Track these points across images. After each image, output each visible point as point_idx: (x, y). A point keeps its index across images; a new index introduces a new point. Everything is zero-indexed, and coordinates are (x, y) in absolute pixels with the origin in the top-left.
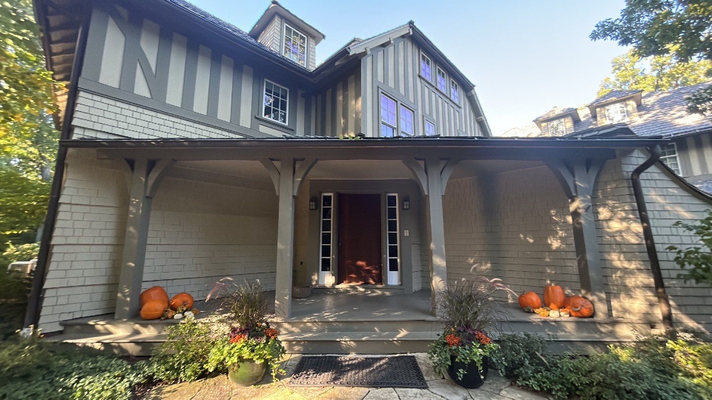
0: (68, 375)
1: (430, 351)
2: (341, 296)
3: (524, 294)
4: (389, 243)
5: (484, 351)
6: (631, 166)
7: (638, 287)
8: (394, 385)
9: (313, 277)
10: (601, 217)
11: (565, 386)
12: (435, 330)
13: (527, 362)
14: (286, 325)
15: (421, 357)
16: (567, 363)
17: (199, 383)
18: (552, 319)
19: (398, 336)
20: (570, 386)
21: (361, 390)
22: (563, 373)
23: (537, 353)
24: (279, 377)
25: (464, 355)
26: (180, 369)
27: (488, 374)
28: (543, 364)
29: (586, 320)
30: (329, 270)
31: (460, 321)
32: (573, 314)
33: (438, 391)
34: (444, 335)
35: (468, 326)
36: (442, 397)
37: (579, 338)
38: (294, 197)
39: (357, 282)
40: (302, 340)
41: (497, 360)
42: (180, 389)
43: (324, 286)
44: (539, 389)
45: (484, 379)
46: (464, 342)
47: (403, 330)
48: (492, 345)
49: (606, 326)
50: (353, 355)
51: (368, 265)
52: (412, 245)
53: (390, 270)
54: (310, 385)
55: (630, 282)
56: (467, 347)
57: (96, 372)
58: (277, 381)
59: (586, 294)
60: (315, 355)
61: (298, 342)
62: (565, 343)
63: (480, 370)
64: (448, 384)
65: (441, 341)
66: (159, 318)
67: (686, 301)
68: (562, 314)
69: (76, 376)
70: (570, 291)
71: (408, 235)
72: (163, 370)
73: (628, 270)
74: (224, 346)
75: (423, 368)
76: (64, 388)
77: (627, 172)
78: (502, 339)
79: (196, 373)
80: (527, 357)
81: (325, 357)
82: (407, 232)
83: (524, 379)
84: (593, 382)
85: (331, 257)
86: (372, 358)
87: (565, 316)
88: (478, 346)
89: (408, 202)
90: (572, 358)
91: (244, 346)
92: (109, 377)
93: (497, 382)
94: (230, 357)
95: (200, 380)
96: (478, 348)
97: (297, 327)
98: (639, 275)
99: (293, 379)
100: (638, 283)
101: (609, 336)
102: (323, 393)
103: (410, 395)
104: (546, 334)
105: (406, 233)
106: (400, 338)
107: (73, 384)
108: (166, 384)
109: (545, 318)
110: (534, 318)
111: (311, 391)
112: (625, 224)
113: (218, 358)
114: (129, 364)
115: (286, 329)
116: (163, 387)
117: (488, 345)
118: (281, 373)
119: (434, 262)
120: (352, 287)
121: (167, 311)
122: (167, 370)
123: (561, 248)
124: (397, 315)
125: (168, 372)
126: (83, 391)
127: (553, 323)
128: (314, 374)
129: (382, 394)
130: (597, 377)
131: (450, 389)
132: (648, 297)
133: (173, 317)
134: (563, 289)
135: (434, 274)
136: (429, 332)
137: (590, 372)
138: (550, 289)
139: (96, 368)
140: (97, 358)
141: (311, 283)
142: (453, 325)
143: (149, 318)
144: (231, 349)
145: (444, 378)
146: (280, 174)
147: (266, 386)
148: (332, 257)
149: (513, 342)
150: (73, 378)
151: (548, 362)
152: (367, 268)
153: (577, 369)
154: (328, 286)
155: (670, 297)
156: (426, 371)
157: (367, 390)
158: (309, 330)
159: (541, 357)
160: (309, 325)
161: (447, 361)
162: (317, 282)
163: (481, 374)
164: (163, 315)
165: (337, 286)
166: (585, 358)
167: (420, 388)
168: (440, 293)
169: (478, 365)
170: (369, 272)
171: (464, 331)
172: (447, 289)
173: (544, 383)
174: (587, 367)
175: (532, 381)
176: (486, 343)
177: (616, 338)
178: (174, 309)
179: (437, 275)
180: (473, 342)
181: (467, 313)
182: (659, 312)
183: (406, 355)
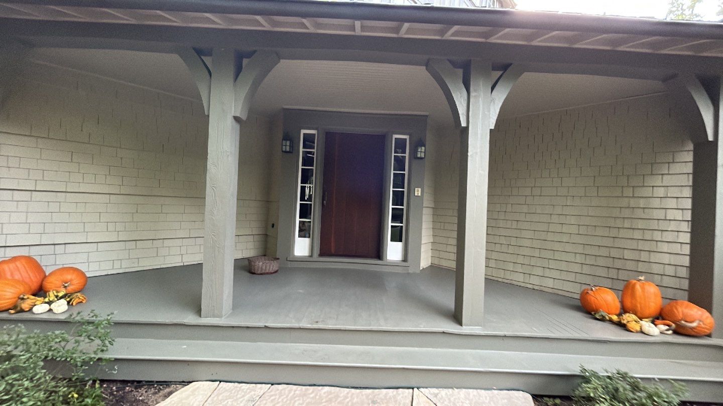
4: (393, 205)
30: (308, 238)
52: (425, 209)
53: (392, 240)
71: (420, 195)
89: (423, 148)
105: (417, 192)
133: (32, 309)
138: (638, 286)
146: (211, 78)
148: (313, 220)
164: (15, 307)
165: (319, 258)
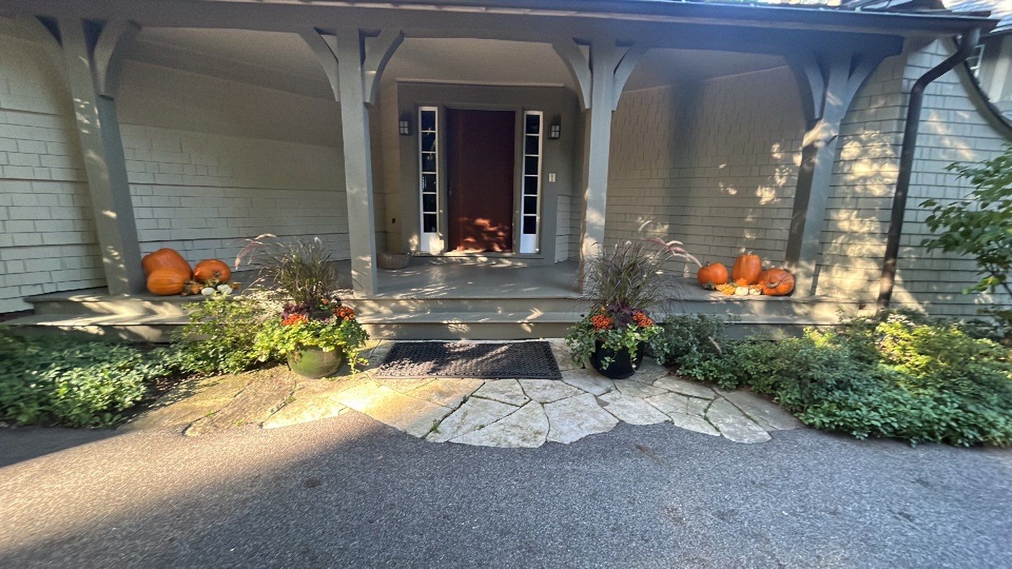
0: (45, 367)
1: (569, 335)
2: (454, 267)
3: (707, 266)
4: (525, 193)
5: (641, 336)
6: (919, 69)
7: (861, 257)
8: (517, 376)
9: (411, 241)
10: (845, 155)
11: (736, 375)
12: (579, 312)
13: (695, 349)
14: (371, 304)
15: (557, 343)
16: (747, 349)
17: (249, 376)
18: (737, 297)
19: (529, 318)
20: (742, 375)
21: (473, 382)
22: (736, 360)
23: (710, 338)
24: (361, 368)
25: (613, 339)
26: (217, 358)
27: (643, 362)
28: (713, 349)
29: (781, 298)
30: (436, 231)
31: (615, 299)
32: (765, 291)
33: (575, 382)
34: (591, 316)
35: (625, 304)
36: (579, 389)
37: (767, 320)
38: (366, 105)
39: (477, 249)
40: (394, 322)
41: (657, 347)
42: (221, 382)
43: (429, 254)
44: (703, 378)
45: (636, 369)
46: (616, 325)
47: (536, 309)
48: (653, 328)
49: (804, 305)
50: (463, 342)
51: (492, 225)
52: (559, 197)
53: (525, 232)
54: (404, 377)
55: (852, 251)
56: (619, 331)
57: (90, 362)
58: (357, 372)
59: (789, 266)
60: (413, 341)
61: (389, 326)
62: (748, 326)
63: (633, 358)
64: (588, 374)
65: (585, 323)
66: (179, 294)
67: (916, 276)
68: (751, 291)
69: (58, 368)
70: (768, 262)
71: (554, 181)
72: (192, 359)
73: (857, 234)
74: (273, 330)
75: (558, 356)
76: (38, 384)
77: (910, 80)
78: (668, 321)
79: (242, 363)
80: (695, 343)
81: (427, 343)
82: (552, 176)
83: (686, 368)
84: (772, 371)
85: (437, 213)
86: (491, 345)
87: (756, 293)
88: (634, 330)
89: (558, 127)
90: (754, 343)
91: (303, 330)
92: (109, 368)
93: (652, 372)
94: (284, 343)
95: (249, 372)
96: (634, 332)
97: (387, 306)
98: (868, 240)
99: (381, 370)
100: (864, 251)
101: (804, 318)
102: (423, 386)
103: (538, 387)
104: (725, 317)
105: (552, 178)
106: (533, 319)
107: (54, 378)
108: (202, 376)
109: (728, 296)
110: (713, 296)
111: (406, 384)
112: (876, 167)
113: (267, 344)
114: (138, 352)
115: (371, 309)
116: (197, 380)
117: (648, 328)
118: (362, 362)
119: (587, 219)
120: (470, 256)
121: (189, 284)
122: (198, 359)
123: (773, 203)
124: (529, 291)
125: (201, 362)
126: (70, 386)
127: (738, 303)
128: (410, 363)
129: (501, 387)
130: (780, 364)
131: (591, 380)
132: (870, 271)
133: (200, 292)
134: (761, 260)
135: (586, 234)
136: (571, 313)
137: (772, 359)
138: (744, 259)
139: (90, 358)
140: (89, 345)
141: (409, 249)
142: (604, 302)
143: (163, 294)
144: (284, 333)
145: (584, 368)
146: (337, 61)
147: (345, 378)
148: (439, 212)
149: (681, 324)
150: (53, 371)
151: (722, 349)
152: (492, 229)
153: (756, 356)
154: (434, 254)
155: (897, 271)
156: (561, 360)
157: (481, 381)
158: (404, 310)
159: (714, 343)
160: (403, 303)
161: (590, 347)
162: (418, 247)
163: (634, 362)
164: (184, 290)
165: (448, 254)
166: (770, 343)
167: (552, 379)
168: (591, 261)
169: (631, 352)
170: (494, 234)
171: (618, 310)
172: (602, 255)
173: (711, 371)
174: (770, 353)
175: (697, 370)
176: (646, 326)
177: (811, 320)
178: (201, 281)
179: (592, 236)
180: (628, 324)
181: (625, 288)
182: (876, 290)
183: (537, 340)
